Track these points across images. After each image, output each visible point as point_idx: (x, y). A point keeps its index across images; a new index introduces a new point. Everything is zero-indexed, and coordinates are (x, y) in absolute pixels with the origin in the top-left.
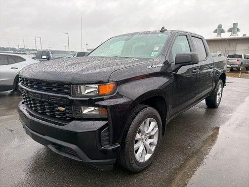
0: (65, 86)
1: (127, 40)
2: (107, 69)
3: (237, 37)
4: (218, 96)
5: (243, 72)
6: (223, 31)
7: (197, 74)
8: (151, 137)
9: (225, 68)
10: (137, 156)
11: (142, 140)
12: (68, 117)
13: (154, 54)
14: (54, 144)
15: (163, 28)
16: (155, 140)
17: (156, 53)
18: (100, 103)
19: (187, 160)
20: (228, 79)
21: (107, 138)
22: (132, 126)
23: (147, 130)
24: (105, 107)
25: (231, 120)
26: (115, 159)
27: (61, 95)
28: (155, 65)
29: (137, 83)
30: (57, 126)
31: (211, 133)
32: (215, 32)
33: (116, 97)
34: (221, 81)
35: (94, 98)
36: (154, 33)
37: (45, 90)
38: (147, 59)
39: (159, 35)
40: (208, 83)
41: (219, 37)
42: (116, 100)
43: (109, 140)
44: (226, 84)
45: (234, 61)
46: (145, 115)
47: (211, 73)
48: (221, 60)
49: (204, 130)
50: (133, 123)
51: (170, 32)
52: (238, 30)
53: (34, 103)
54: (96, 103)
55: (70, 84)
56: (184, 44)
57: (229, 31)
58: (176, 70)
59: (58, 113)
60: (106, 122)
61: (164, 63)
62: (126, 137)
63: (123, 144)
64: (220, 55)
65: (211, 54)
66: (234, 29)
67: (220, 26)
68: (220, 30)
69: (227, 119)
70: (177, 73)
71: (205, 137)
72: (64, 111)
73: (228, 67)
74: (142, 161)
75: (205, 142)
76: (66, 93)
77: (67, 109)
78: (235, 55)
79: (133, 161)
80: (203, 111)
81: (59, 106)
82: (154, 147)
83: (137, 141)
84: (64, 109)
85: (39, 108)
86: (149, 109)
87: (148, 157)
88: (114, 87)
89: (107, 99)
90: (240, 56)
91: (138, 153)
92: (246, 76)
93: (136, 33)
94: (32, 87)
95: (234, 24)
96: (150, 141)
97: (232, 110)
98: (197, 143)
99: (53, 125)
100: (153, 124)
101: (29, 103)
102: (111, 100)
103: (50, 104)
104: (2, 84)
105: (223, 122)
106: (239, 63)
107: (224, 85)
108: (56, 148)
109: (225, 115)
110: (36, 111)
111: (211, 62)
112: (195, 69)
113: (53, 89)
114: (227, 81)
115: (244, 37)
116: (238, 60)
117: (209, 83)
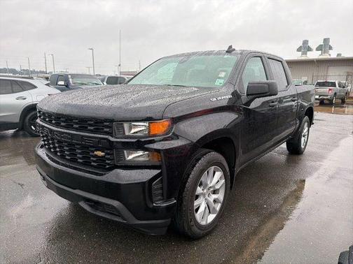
0: (105, 124)
1: (181, 62)
2: (160, 101)
3: (329, 57)
4: (303, 139)
5: (337, 105)
6: (309, 49)
7: (275, 109)
8: (215, 192)
9: (313, 100)
10: (198, 216)
11: (204, 195)
12: (109, 164)
13: (219, 82)
14: (87, 200)
15: (230, 47)
16: (220, 196)
17: (222, 81)
18: (151, 146)
19: (263, 222)
20: (317, 115)
21: (160, 191)
22: (191, 176)
23: (211, 182)
24: (158, 151)
25: (321, 171)
26: (170, 219)
27: (100, 136)
28: (221, 96)
29: (198, 120)
30: (94, 177)
31: (294, 187)
32: (299, 50)
33: (171, 139)
34: (306, 118)
35: (143, 140)
36: (219, 53)
37: (77, 129)
38: (209, 89)
39: (226, 56)
40: (289, 120)
41: (304, 58)
42: (172, 142)
43: (162, 195)
44: (314, 122)
45: (325, 90)
46: (208, 162)
47: (294, 107)
48: (307, 90)
49: (285, 183)
50: (193, 173)
51: (239, 52)
52: (331, 48)
53: (60, 147)
54: (146, 146)
55: (112, 121)
56: (257, 67)
57: (317, 49)
58: (248, 103)
59: (95, 159)
60: (159, 171)
61: (233, 94)
62: (184, 191)
63: (180, 200)
64: (305, 83)
65: (294, 81)
66: (325, 46)
67: (305, 42)
68: (305, 48)
69: (316, 169)
70: (250, 107)
71: (286, 192)
72: (102, 157)
73: (316, 99)
74: (203, 223)
75: (286, 199)
76: (107, 133)
77: (107, 154)
78: (326, 82)
79: (192, 223)
80: (283, 158)
81: (96, 150)
82: (219, 205)
83: (197, 197)
84: (103, 154)
85: (68, 153)
86: (214, 155)
87: (211, 217)
88: (169, 126)
89: (160, 141)
90: (333, 84)
91: (198, 212)
92: (341, 111)
93: (194, 54)
94: (58, 125)
95: (325, 40)
96: (214, 196)
97: (321, 157)
98: (276, 201)
99: (87, 175)
100: (218, 174)
101: (51, 146)
102: (166, 142)
103: (83, 147)
104: (3, 120)
105: (310, 174)
106: (331, 93)
107: (310, 123)
108: (91, 206)
109: (313, 163)
110: (63, 157)
111: (294, 93)
112: (273, 102)
113: (89, 128)
114: (315, 117)
115: (339, 57)
116: (330, 90)
117: (291, 121)
